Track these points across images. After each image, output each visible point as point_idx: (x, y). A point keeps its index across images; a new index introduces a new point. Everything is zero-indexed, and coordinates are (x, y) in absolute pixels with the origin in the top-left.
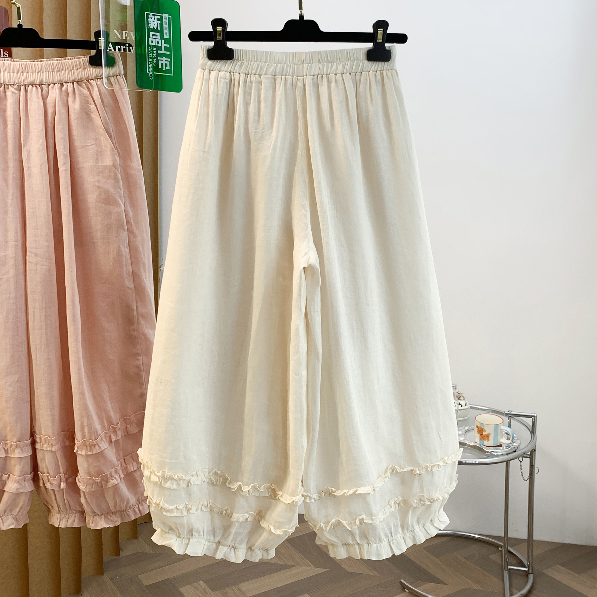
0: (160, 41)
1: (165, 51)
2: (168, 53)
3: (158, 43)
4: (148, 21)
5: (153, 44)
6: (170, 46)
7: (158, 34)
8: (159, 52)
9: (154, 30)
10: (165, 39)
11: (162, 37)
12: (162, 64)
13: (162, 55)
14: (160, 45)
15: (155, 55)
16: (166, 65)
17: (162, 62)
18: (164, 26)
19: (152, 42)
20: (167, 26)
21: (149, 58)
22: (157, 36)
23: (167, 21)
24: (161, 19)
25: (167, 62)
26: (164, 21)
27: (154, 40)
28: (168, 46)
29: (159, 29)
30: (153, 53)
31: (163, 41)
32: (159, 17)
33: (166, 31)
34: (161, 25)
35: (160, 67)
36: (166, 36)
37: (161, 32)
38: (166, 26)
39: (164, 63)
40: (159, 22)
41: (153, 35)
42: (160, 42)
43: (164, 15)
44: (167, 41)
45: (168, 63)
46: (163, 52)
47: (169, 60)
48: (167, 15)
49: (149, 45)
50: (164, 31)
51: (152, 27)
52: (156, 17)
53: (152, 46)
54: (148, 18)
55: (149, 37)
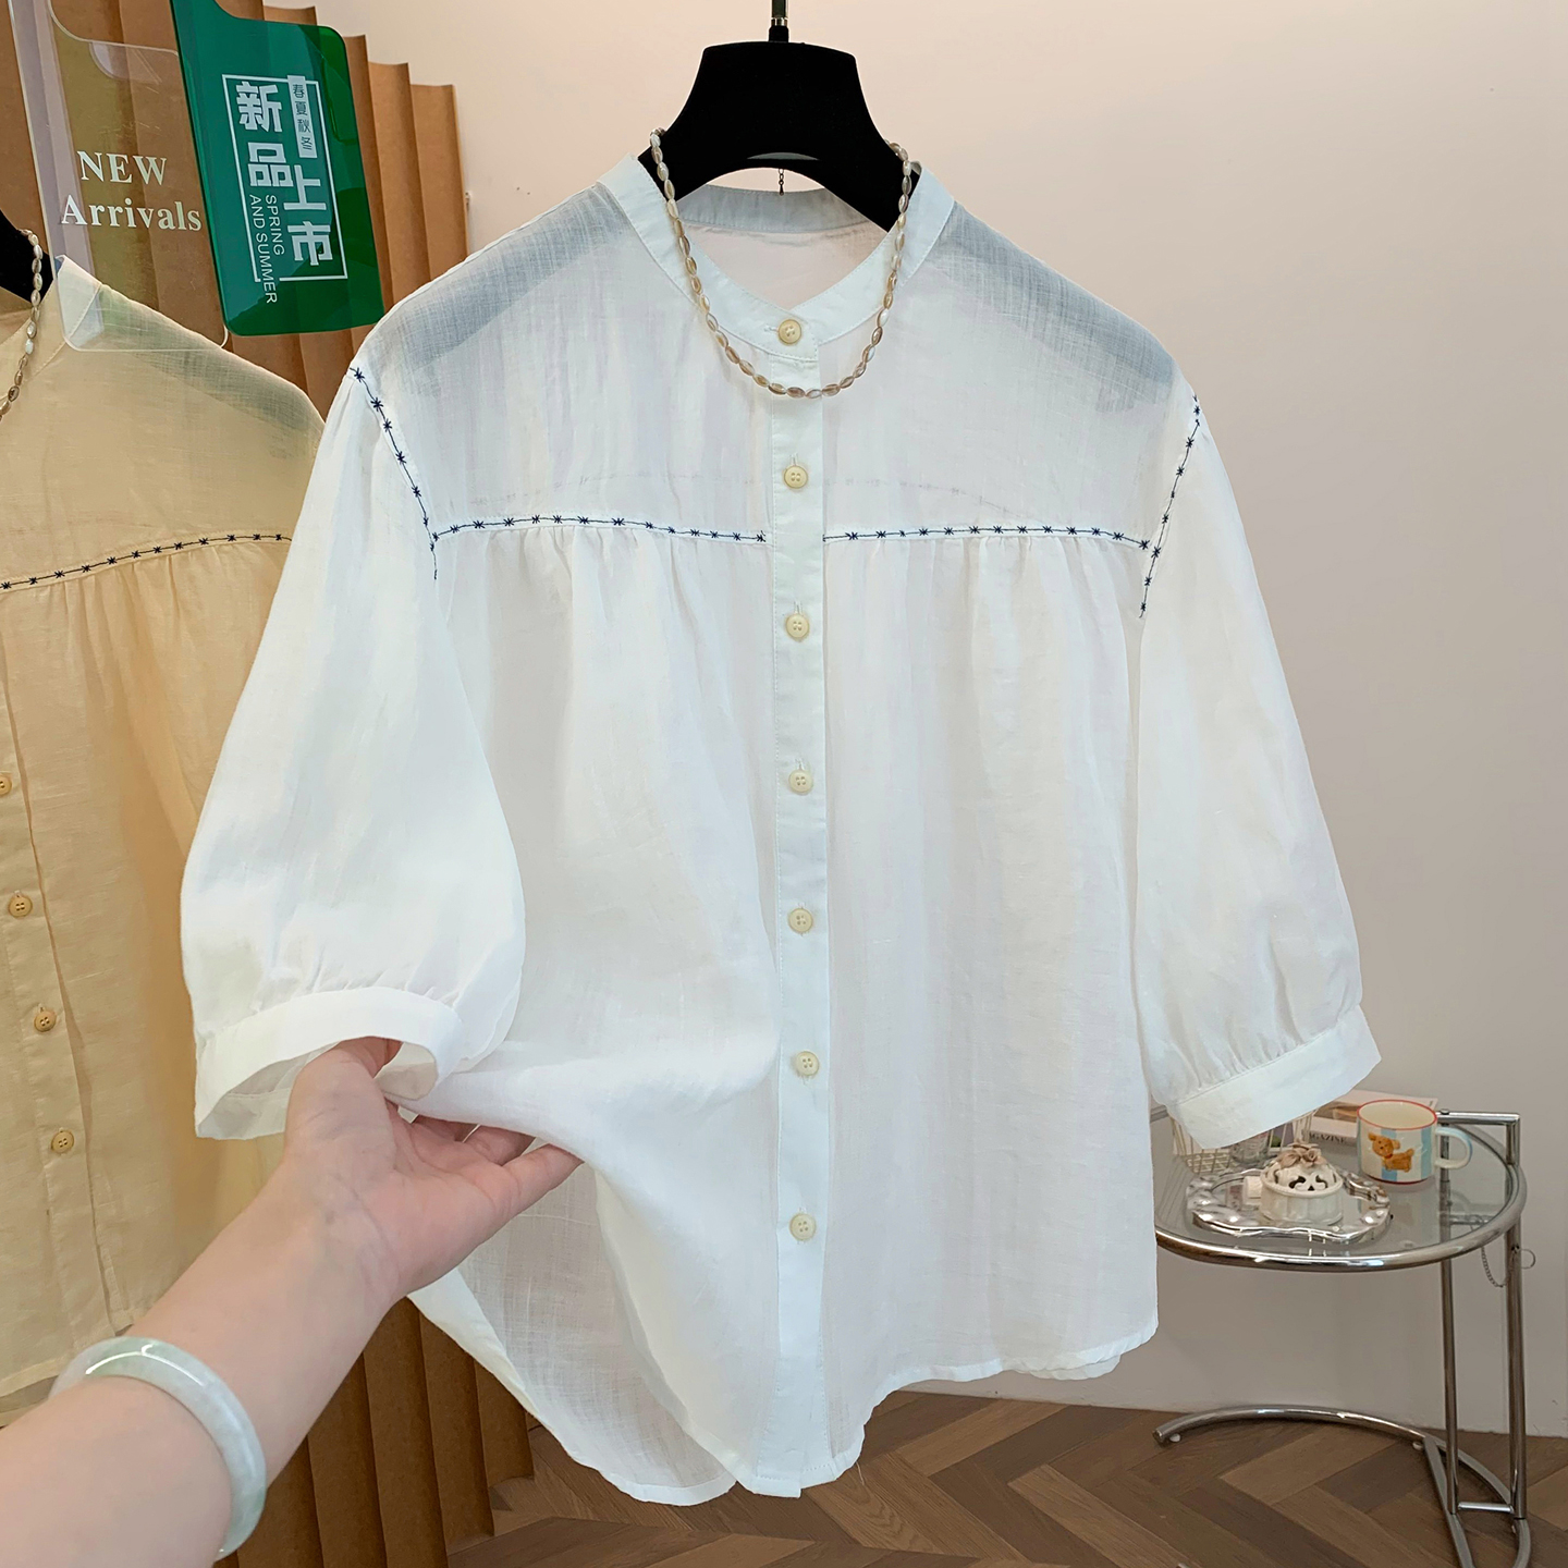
0: (286, 170)
1: (309, 200)
2: (322, 206)
3: (281, 176)
4: (235, 106)
5: (261, 183)
6: (325, 182)
7: (279, 148)
8: (287, 206)
9: (260, 135)
10: (305, 162)
12: (304, 246)
14: (288, 183)
15: (275, 221)
16: (319, 247)
18: (296, 117)
19: (260, 176)
20: (308, 118)
21: (254, 231)
23: (305, 99)
24: (282, 96)
26: (294, 99)
27: (264, 169)
28: (317, 183)
29: (278, 129)
30: (268, 213)
31: (298, 168)
32: (273, 89)
33: (305, 135)
34: (286, 114)
36: (308, 152)
37: (288, 139)
38: (303, 118)
39: (311, 241)
40: (276, 107)
42: (288, 175)
43: (292, 80)
44: (310, 168)
45: (326, 241)
46: (303, 204)
47: (327, 229)
48: (302, 81)
49: (249, 189)
50: (299, 135)
51: (252, 126)
52: (265, 90)
53: (262, 191)
54: (234, 95)
55: (245, 160)
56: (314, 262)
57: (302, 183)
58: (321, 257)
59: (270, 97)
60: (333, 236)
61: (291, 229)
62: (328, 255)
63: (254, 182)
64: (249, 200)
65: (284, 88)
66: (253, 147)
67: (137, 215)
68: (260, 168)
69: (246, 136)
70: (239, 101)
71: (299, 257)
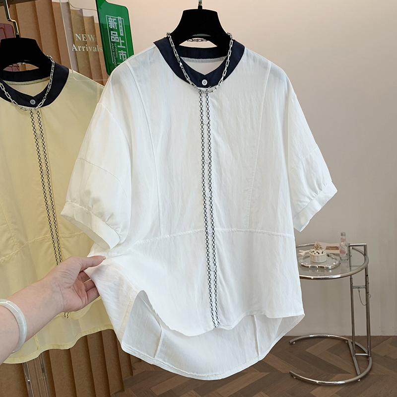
0: (118, 38)
2: (125, 47)
3: (117, 39)
4: (108, 23)
5: (114, 41)
6: (125, 42)
7: (116, 33)
8: (118, 46)
9: (112, 30)
11: (119, 35)
12: (122, 56)
13: (121, 49)
14: (118, 41)
15: (116, 50)
17: (121, 54)
18: (120, 26)
19: (113, 39)
20: (122, 26)
21: (112, 51)
22: (115, 34)
23: (121, 22)
24: (117, 21)
26: (119, 22)
27: (114, 37)
28: (124, 42)
30: (115, 48)
31: (120, 38)
32: (115, 19)
33: (121, 30)
34: (118, 25)
35: (121, 59)
36: (122, 34)
37: (118, 31)
39: (123, 55)
40: (116, 23)
41: (113, 34)
43: (119, 18)
44: (123, 38)
45: (125, 55)
46: (121, 46)
51: (111, 27)
54: (108, 20)
57: (121, 41)
59: (115, 21)
60: (127, 54)
61: (119, 52)
64: (111, 44)
65: (117, 19)
66: (112, 32)
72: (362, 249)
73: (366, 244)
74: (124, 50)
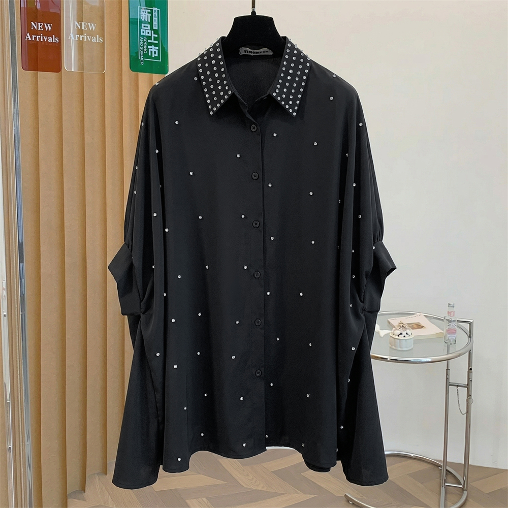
0: (150, 31)
1: (154, 40)
2: (157, 42)
3: (148, 33)
4: (140, 15)
6: (158, 35)
7: (149, 26)
8: (149, 41)
9: (145, 22)
10: (154, 30)
11: (152, 29)
12: (151, 52)
13: (151, 44)
14: (150, 35)
15: (145, 44)
16: (155, 52)
17: (151, 50)
18: (154, 18)
19: (143, 32)
20: (157, 19)
21: (140, 46)
22: (147, 27)
23: (156, 14)
24: (151, 12)
25: (155, 50)
26: (154, 14)
27: (144, 31)
28: (156, 36)
29: (149, 21)
30: (144, 42)
31: (152, 31)
32: (149, 11)
33: (155, 23)
34: (151, 17)
36: (155, 28)
37: (151, 23)
38: (155, 19)
39: (153, 51)
40: (150, 15)
41: (144, 26)
42: (150, 33)
44: (156, 32)
45: (157, 51)
46: (152, 41)
47: (157, 48)
48: (156, 9)
49: (141, 35)
50: (154, 23)
51: (143, 20)
52: (147, 11)
53: (143, 36)
54: (140, 12)
55: (141, 28)
56: (153, 56)
57: (153, 35)
58: (155, 55)
59: (148, 13)
60: (159, 50)
61: (149, 47)
62: (157, 55)
63: (142, 34)
64: (140, 38)
65: (152, 10)
66: (143, 25)
67: (87, 38)
68: (144, 30)
69: (141, 22)
70: (142, 13)
71: (150, 55)
72: (467, 326)
73: (472, 321)
74: (155, 45)
